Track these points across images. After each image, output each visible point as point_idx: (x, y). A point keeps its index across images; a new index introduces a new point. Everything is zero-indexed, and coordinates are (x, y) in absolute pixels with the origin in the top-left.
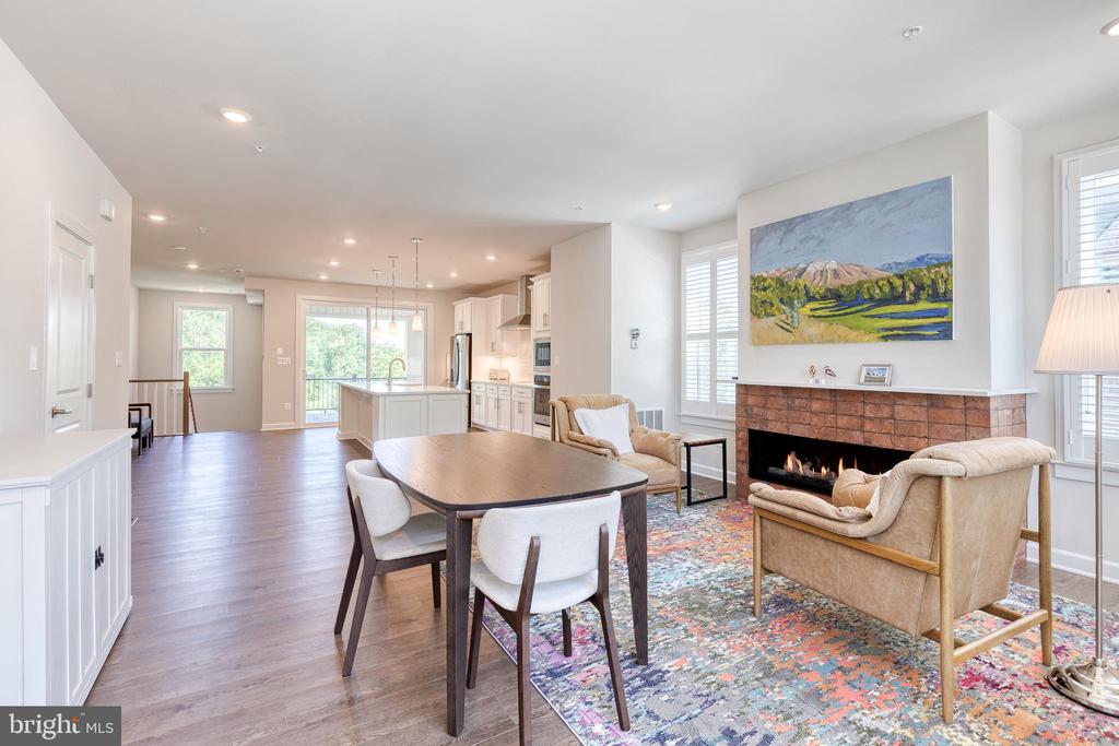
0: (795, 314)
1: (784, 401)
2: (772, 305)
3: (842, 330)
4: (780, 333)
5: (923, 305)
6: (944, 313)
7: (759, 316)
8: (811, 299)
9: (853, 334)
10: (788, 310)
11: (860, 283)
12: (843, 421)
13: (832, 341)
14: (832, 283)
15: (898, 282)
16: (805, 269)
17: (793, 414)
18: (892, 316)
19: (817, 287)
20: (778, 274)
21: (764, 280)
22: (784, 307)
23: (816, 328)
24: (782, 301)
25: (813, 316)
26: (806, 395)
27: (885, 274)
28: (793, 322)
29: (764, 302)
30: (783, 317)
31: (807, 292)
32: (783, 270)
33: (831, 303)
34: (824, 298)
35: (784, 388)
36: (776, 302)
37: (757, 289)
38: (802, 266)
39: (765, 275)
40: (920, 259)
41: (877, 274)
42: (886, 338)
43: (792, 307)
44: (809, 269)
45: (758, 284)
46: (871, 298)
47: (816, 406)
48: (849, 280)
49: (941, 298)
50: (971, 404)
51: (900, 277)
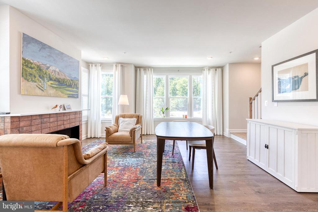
0: (45, 84)
1: (40, 120)
2: (35, 77)
3: (60, 93)
4: (38, 91)
5: (75, 89)
6: (77, 92)
7: (28, 80)
8: (51, 79)
9: (62, 95)
10: (42, 82)
11: (64, 79)
12: (59, 123)
13: (57, 97)
14: (58, 77)
15: (71, 82)
16: (49, 67)
17: (43, 125)
18: (70, 91)
19: (53, 76)
20: (38, 64)
21: (32, 64)
22: (40, 79)
23: (52, 91)
24: (40, 76)
25: (52, 86)
26: (49, 117)
27: (69, 79)
28: (44, 86)
29: (31, 74)
30: (40, 84)
31: (50, 77)
32: (40, 63)
33: (57, 83)
34: (55, 80)
35: (39, 115)
36: (37, 76)
37: (27, 66)
38: (48, 65)
39: (32, 61)
40: (75, 77)
41: (68, 78)
42: (69, 97)
43: (44, 80)
44: (51, 68)
45: (26, 63)
46: (66, 85)
47: (52, 120)
48: (62, 77)
49: (77, 88)
50: (80, 112)
51: (72, 81)
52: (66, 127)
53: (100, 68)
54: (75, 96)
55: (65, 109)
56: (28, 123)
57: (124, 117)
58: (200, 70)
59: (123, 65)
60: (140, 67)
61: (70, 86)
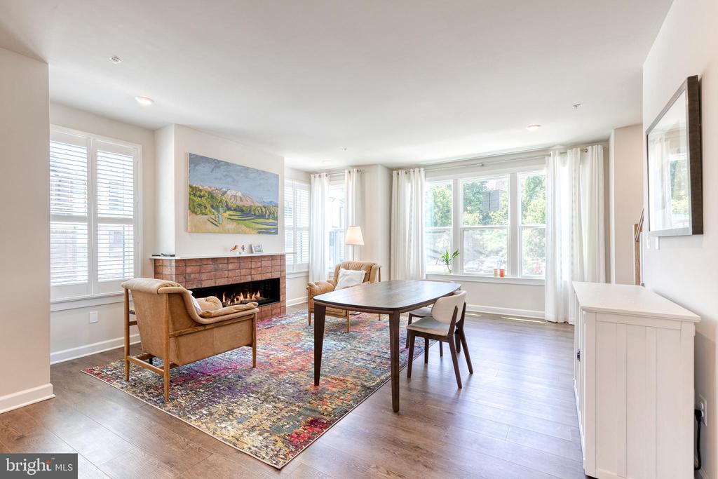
0: (220, 216)
1: (213, 266)
2: (205, 207)
3: (244, 228)
4: (210, 226)
5: (271, 221)
6: (276, 225)
7: (196, 213)
8: (229, 209)
9: (248, 230)
10: (216, 213)
11: (251, 206)
12: (243, 272)
13: (239, 233)
14: (240, 204)
15: (264, 210)
16: (226, 192)
17: (218, 273)
18: (262, 223)
19: (232, 203)
20: (210, 190)
21: (201, 191)
22: (213, 210)
23: (231, 226)
24: (212, 206)
25: (230, 219)
26: (226, 261)
27: (260, 205)
28: (219, 220)
29: (200, 205)
30: (213, 217)
31: (227, 205)
32: (213, 188)
33: (239, 213)
34: (235, 210)
35: (212, 259)
36: (209, 206)
37: (195, 195)
38: (224, 189)
39: (201, 188)
40: (271, 202)
41: (257, 204)
42: (259, 233)
43: (218, 211)
44: (228, 192)
45: (194, 191)
46: (255, 214)
47: (231, 266)
48: (248, 204)
49: (276, 219)
50: (282, 257)
51: (265, 208)
52: (255, 279)
53: (325, 180)
54: (273, 231)
55: (252, 252)
56: (197, 269)
57: (347, 267)
58: (540, 155)
59: (361, 170)
60: (398, 169)
61: (262, 216)
